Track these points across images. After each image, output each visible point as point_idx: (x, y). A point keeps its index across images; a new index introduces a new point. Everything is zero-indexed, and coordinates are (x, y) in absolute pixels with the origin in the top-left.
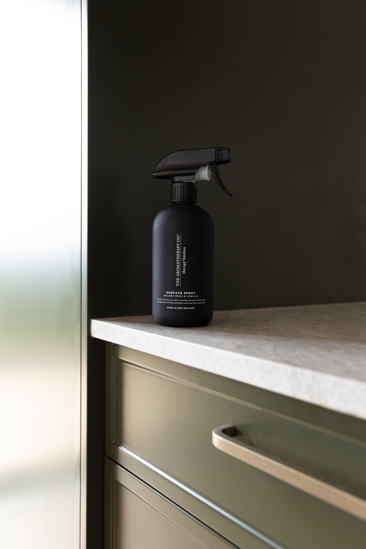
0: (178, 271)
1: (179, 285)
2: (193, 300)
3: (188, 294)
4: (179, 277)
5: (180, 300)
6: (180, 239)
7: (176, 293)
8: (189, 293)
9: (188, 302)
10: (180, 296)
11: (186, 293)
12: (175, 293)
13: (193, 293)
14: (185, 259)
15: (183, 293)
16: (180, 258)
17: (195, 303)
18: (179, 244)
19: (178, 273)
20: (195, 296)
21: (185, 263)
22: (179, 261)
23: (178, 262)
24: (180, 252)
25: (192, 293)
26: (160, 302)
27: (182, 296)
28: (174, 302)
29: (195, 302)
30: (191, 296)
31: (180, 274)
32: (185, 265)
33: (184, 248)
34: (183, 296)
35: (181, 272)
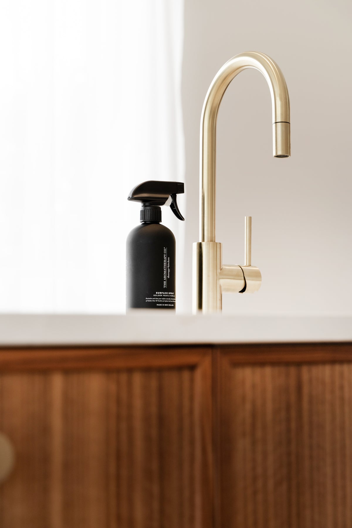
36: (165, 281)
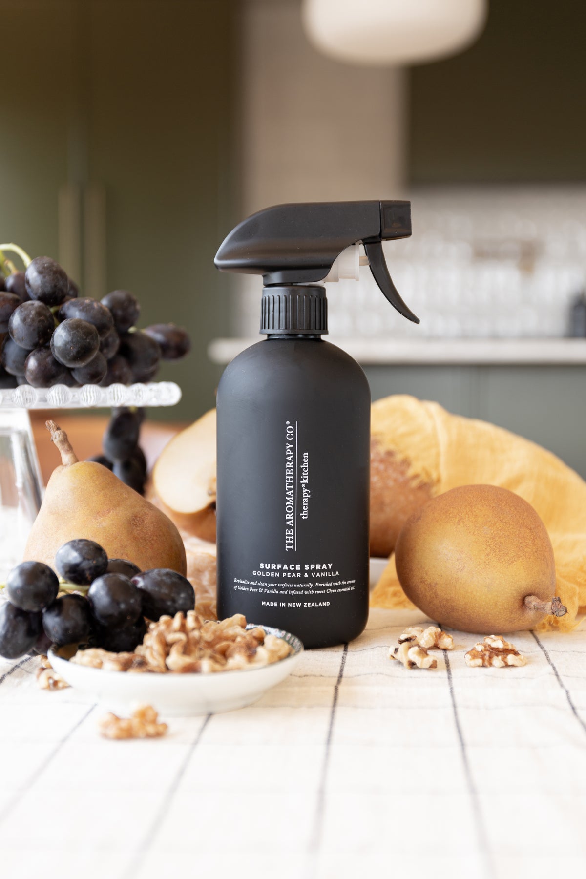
0: (290, 514)
1: (292, 547)
2: (327, 584)
3: (315, 570)
4: (293, 528)
5: (295, 585)
6: (294, 433)
7: (285, 567)
8: (318, 567)
9: (315, 589)
10: (294, 575)
11: (310, 567)
12: (283, 566)
13: (328, 566)
14: (306, 481)
15: (302, 567)
16: (294, 479)
17: (331, 591)
18: (292, 446)
19: (289, 516)
20: (331, 574)
21: (307, 492)
22: (292, 487)
23: (290, 489)
24: (294, 464)
25: (324, 567)
26: (241, 589)
27: (299, 575)
28: (280, 589)
29: (333, 587)
30: (323, 574)
31: (294, 518)
32: (306, 497)
33: (306, 455)
34: (303, 575)
35: (298, 515)
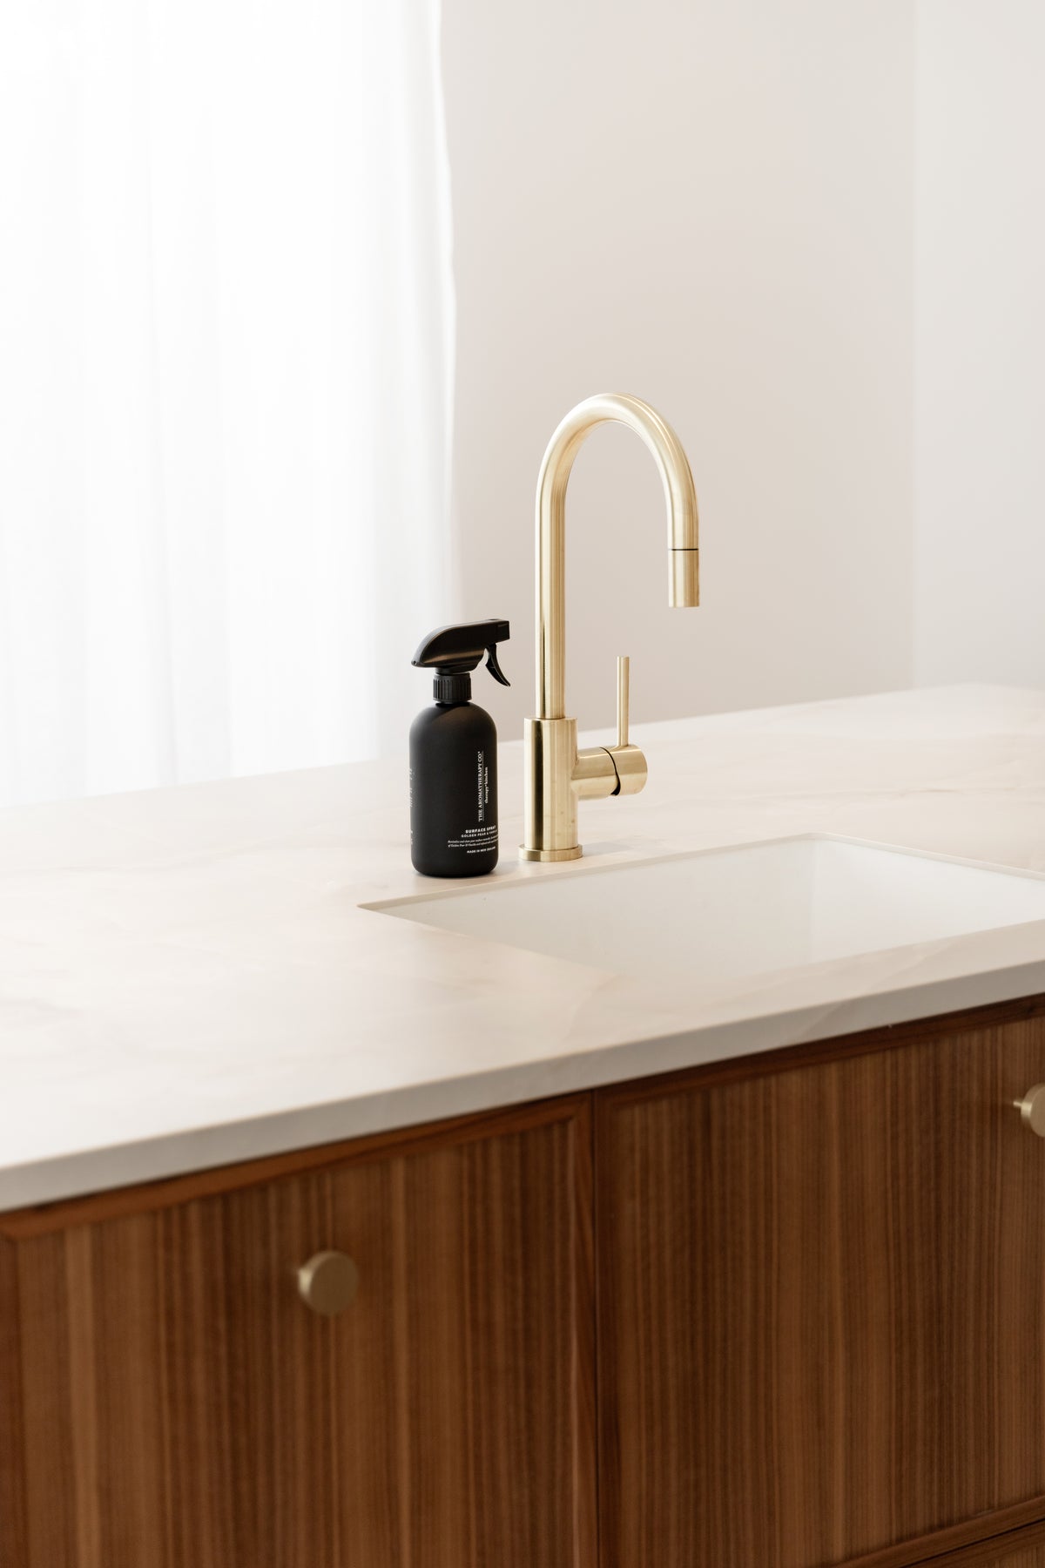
36: (480, 809)
